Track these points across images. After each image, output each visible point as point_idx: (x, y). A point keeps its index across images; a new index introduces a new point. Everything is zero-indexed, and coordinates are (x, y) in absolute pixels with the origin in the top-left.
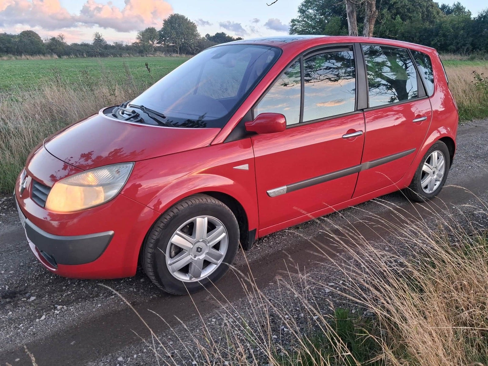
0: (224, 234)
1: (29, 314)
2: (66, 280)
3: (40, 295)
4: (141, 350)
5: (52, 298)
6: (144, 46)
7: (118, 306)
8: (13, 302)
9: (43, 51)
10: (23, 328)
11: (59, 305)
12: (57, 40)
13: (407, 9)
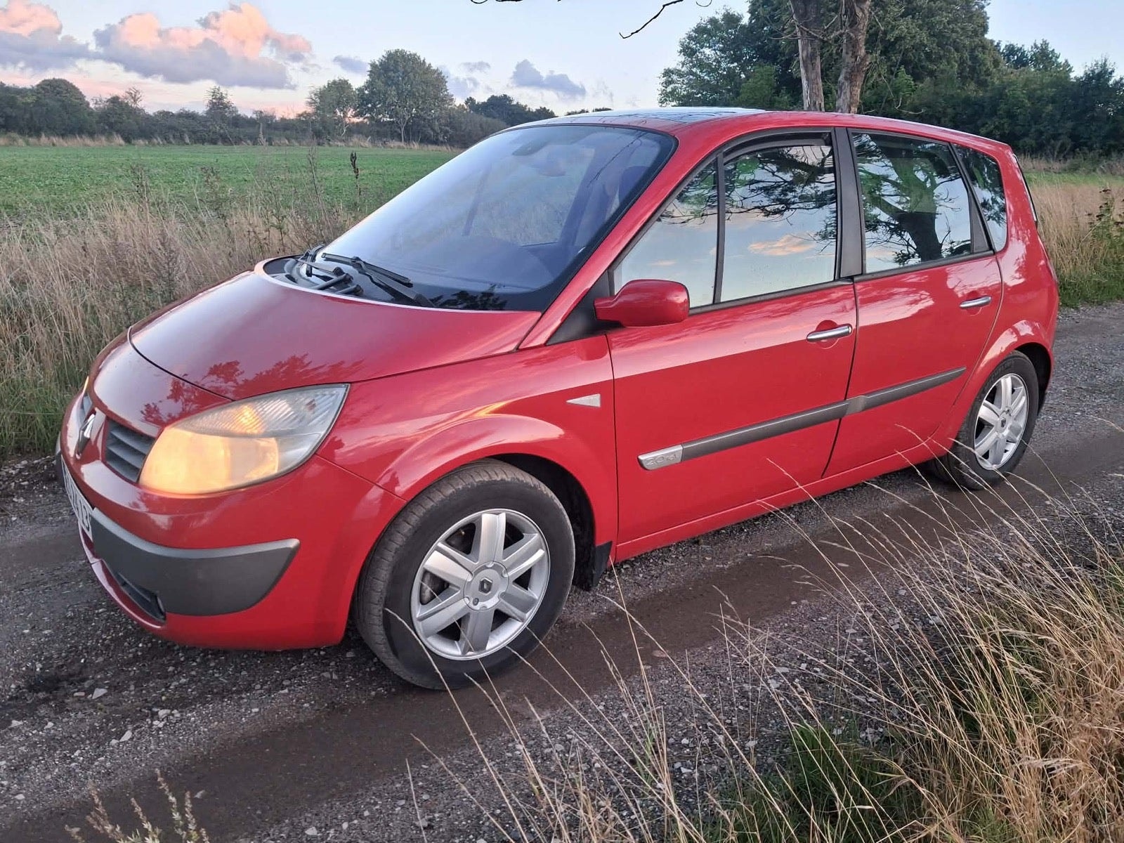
0: (541, 553)
1: (93, 728)
2: (174, 651)
3: (115, 684)
4: (357, 813)
5: (144, 692)
6: (323, 122)
7: (298, 713)
8: (53, 700)
9: (91, 126)
10: (82, 758)
11: (163, 708)
12: (122, 103)
13: (926, 53)
